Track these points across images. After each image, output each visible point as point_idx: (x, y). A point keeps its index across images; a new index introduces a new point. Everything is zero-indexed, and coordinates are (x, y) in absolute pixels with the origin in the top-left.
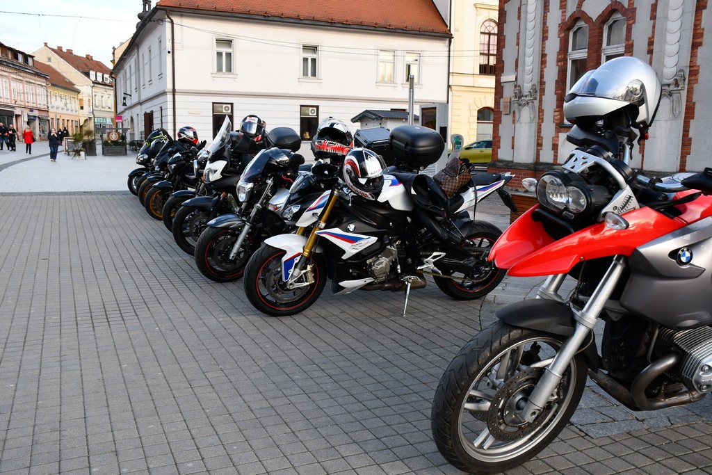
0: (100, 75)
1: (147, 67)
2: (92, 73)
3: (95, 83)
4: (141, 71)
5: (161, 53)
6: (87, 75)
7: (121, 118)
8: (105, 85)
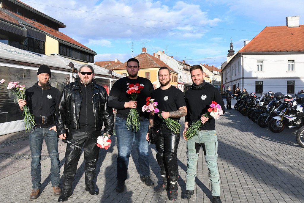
0: (216, 72)
1: (234, 70)
2: (214, 71)
3: (215, 74)
4: (232, 71)
5: (239, 66)
6: (212, 72)
7: (224, 86)
8: (218, 75)
